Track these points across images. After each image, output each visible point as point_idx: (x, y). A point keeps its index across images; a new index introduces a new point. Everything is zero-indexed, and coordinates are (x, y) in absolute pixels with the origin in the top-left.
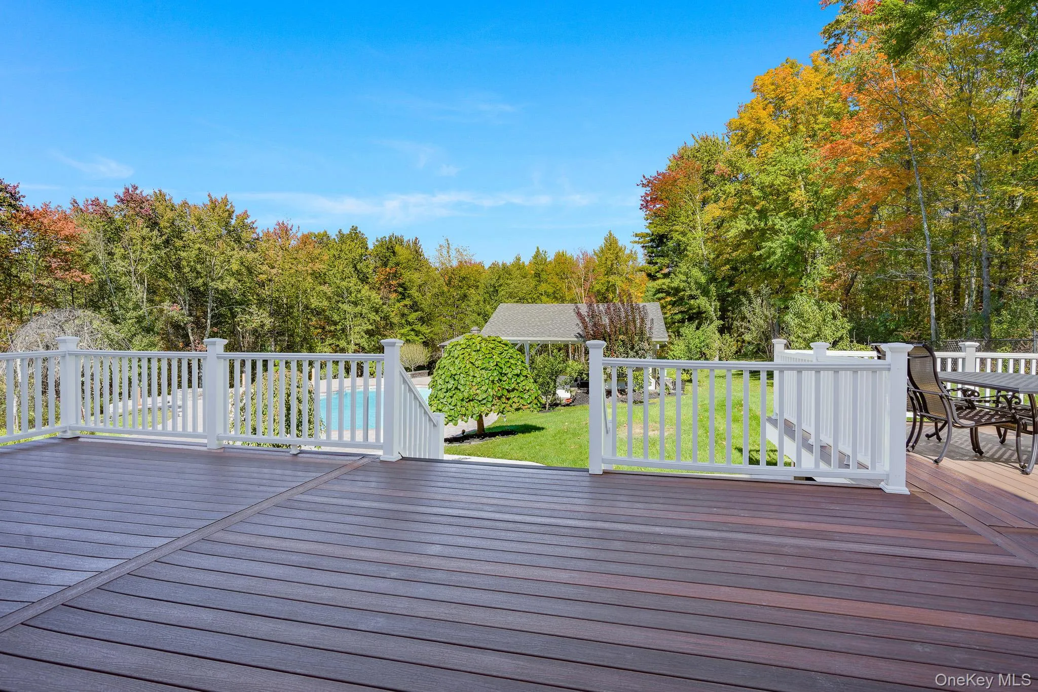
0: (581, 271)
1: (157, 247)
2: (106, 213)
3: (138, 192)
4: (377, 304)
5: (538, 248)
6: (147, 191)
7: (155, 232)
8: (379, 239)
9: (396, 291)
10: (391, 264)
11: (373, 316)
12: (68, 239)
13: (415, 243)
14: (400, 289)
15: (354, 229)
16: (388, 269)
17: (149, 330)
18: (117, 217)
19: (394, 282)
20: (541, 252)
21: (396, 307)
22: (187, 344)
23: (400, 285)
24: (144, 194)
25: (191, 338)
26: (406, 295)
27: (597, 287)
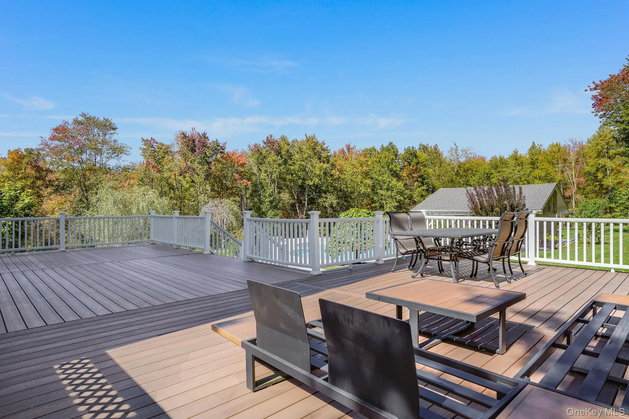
0: (572, 157)
1: (280, 165)
2: (259, 150)
3: (272, 138)
4: (401, 190)
5: (534, 143)
6: (277, 137)
7: (279, 157)
8: (406, 148)
9: (418, 181)
10: (413, 164)
11: (399, 197)
12: (243, 165)
13: (436, 149)
14: (420, 179)
15: (391, 143)
16: (411, 167)
17: (276, 207)
18: (264, 151)
19: (415, 175)
20: (536, 145)
21: (417, 191)
22: (296, 213)
23: (421, 176)
24: (275, 139)
25: (298, 211)
26: (424, 183)
27: (588, 169)
